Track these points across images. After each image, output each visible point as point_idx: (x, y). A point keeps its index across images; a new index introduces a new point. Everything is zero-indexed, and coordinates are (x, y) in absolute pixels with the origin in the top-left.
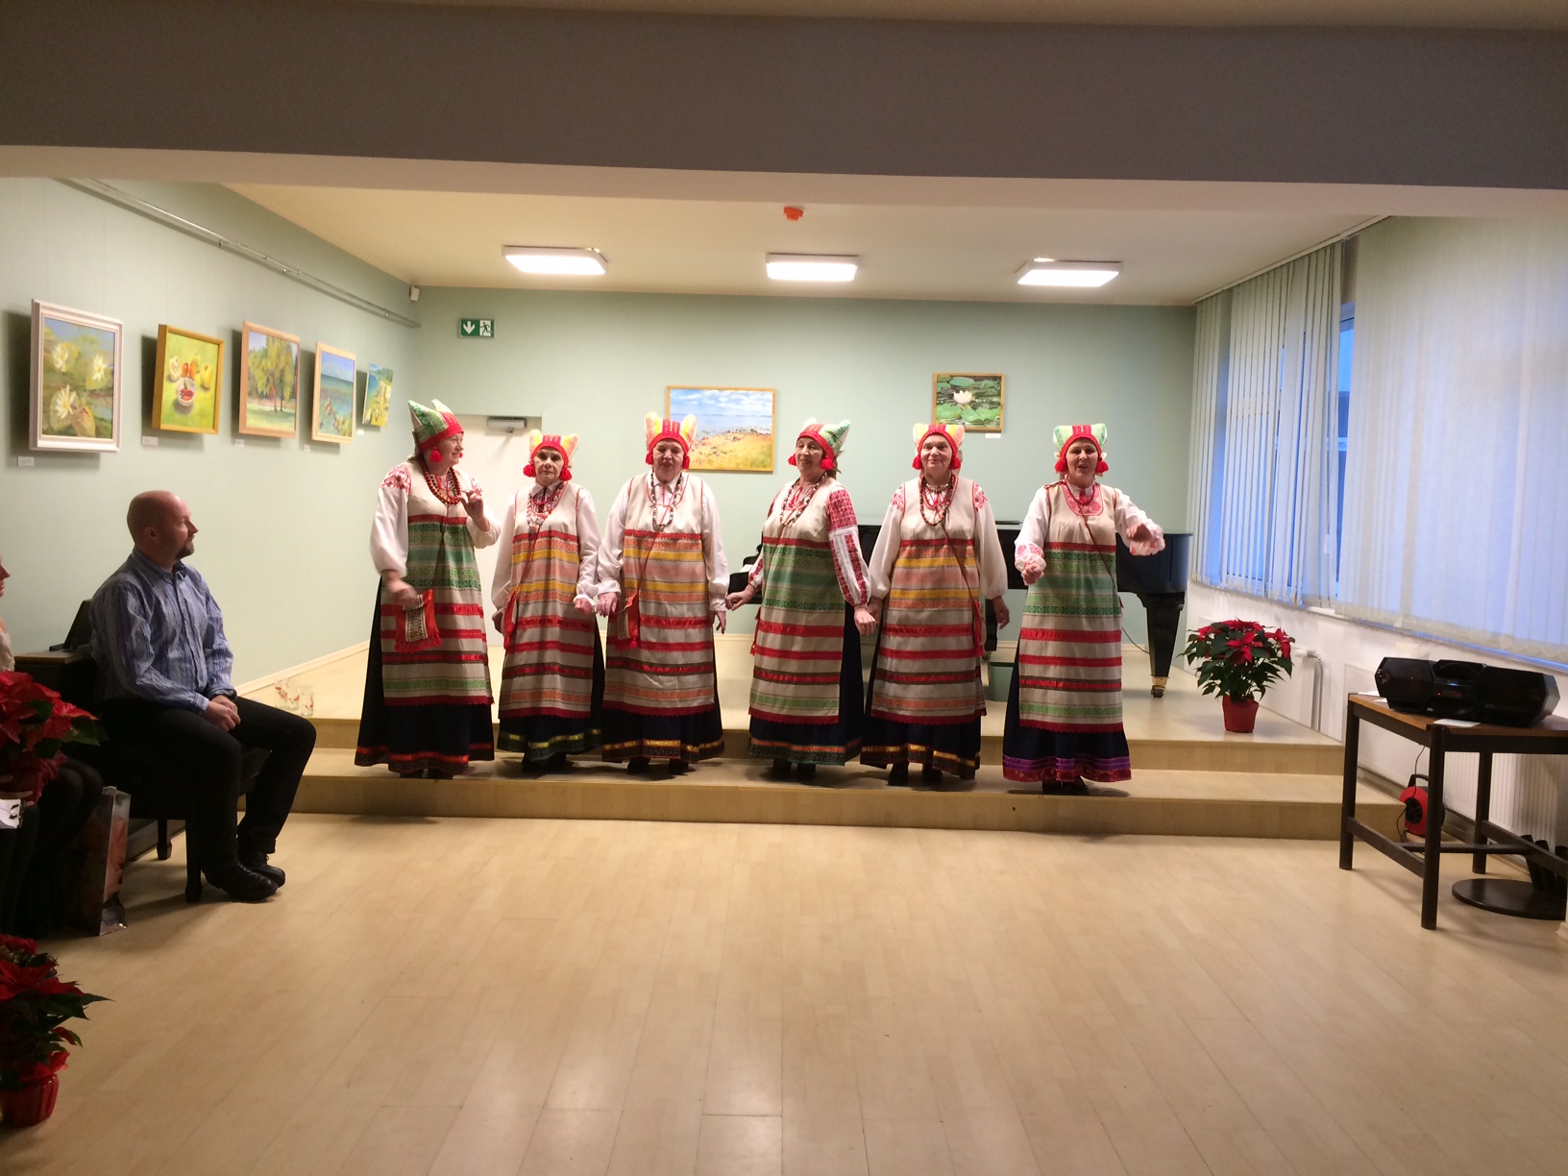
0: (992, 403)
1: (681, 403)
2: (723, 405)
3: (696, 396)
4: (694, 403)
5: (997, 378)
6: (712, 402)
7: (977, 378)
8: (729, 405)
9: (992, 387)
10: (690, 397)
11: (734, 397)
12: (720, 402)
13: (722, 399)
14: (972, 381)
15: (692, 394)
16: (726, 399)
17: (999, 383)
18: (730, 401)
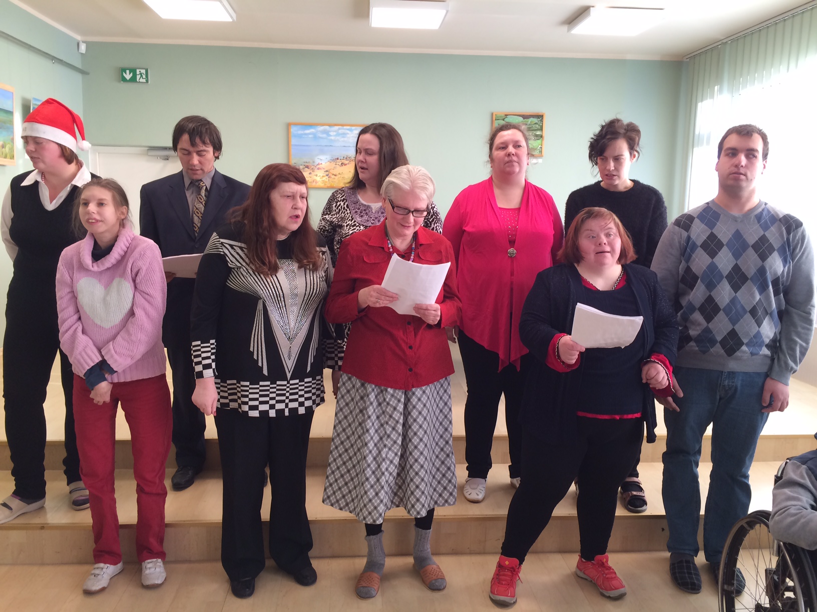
0: (536, 136)
1: (300, 136)
2: (333, 138)
3: (312, 130)
4: (310, 136)
5: (540, 117)
6: (324, 136)
7: (525, 117)
8: (338, 138)
9: (536, 124)
10: (307, 131)
11: (340, 131)
12: (331, 136)
13: (331, 133)
14: (521, 119)
15: (309, 129)
16: (335, 133)
17: (542, 121)
18: (338, 135)
